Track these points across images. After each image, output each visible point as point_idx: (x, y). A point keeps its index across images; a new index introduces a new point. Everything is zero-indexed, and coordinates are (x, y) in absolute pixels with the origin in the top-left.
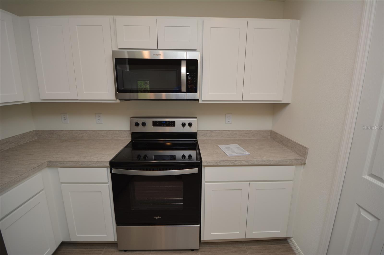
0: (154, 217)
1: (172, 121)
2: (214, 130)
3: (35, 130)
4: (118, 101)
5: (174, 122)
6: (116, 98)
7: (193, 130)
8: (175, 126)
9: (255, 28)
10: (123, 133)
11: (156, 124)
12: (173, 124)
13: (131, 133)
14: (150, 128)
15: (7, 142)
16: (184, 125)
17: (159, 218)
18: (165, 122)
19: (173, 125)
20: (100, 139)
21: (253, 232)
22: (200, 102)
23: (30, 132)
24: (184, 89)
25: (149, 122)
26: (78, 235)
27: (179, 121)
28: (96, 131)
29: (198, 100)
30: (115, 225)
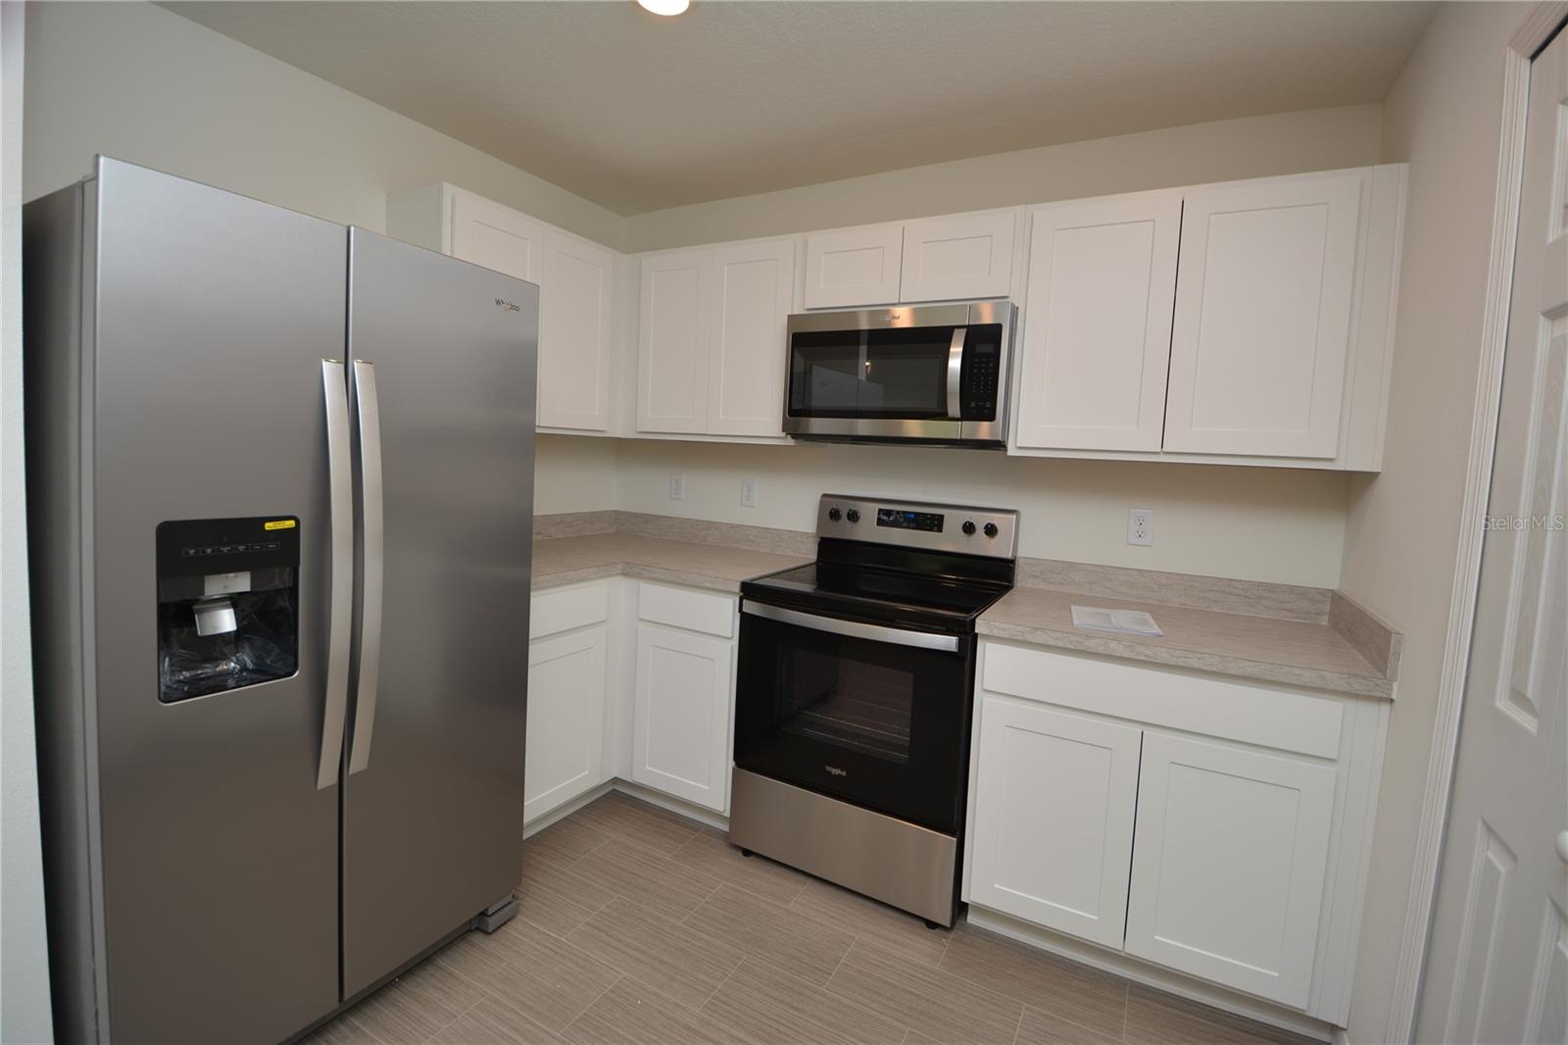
0: (828, 768)
1: (933, 515)
2: (1081, 564)
3: (616, 511)
4: (790, 442)
5: (941, 517)
6: (783, 431)
7: (999, 549)
8: (941, 531)
9: (1211, 214)
10: (799, 539)
11: (887, 518)
12: (934, 523)
13: (819, 540)
14: (868, 531)
15: (562, 522)
16: (969, 528)
17: (839, 775)
18: (912, 516)
19: (936, 529)
20: (744, 548)
21: (1157, 937)
22: (1011, 451)
23: (606, 512)
24: (954, 407)
25: (869, 513)
26: (649, 766)
27: (953, 521)
28: (738, 526)
29: (1003, 445)
30: (732, 763)
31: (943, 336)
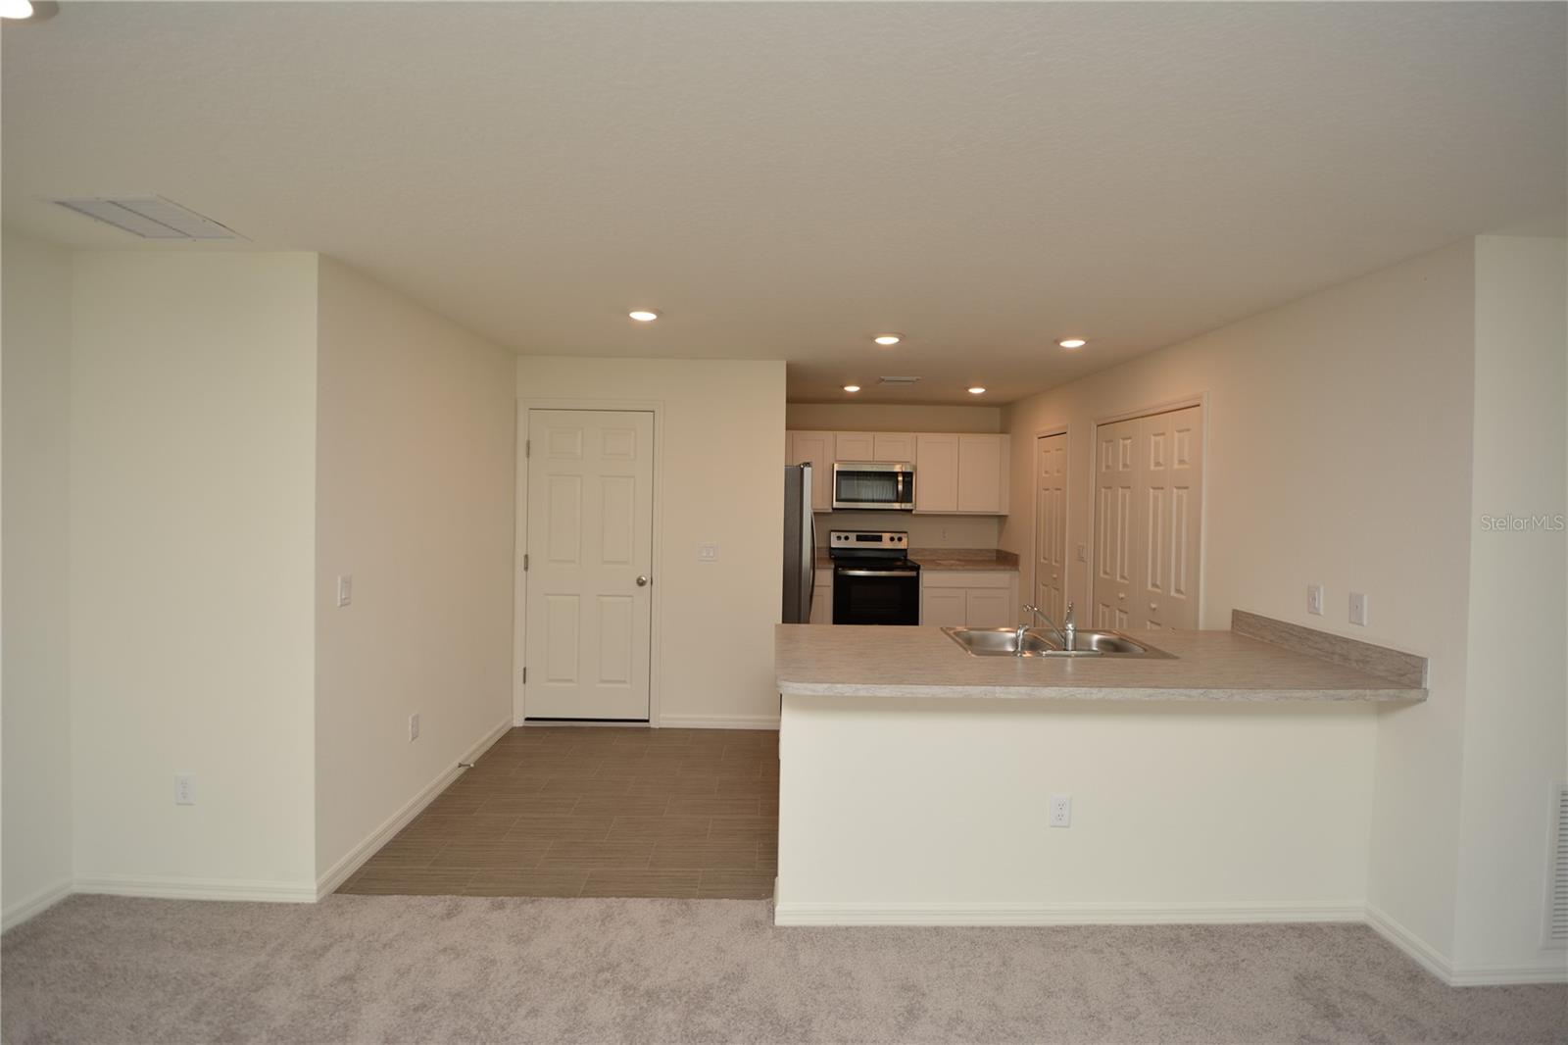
5: (881, 537)
7: (902, 545)
8: (881, 542)
11: (859, 538)
12: (879, 539)
16: (892, 540)
18: (870, 537)
19: (878, 541)
22: (915, 512)
25: (852, 536)
27: (886, 537)
29: (911, 510)
31: (896, 474)
